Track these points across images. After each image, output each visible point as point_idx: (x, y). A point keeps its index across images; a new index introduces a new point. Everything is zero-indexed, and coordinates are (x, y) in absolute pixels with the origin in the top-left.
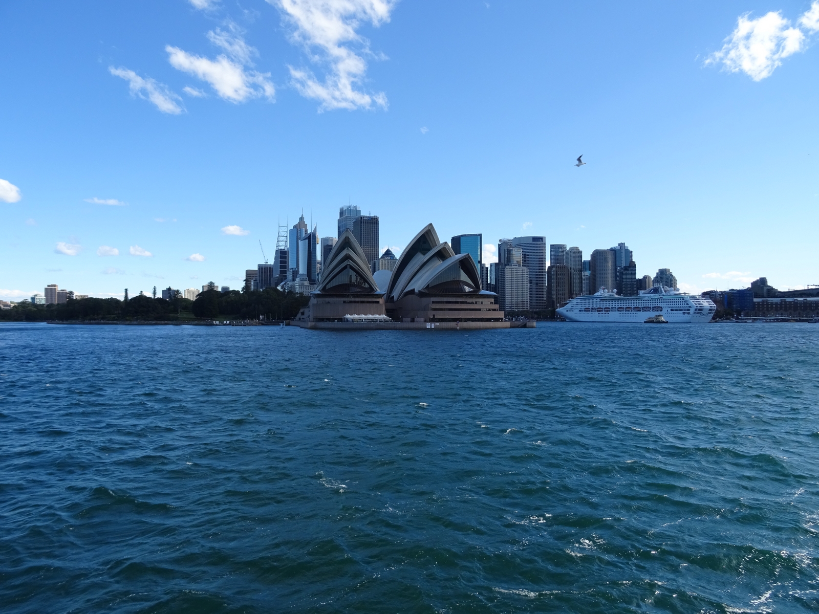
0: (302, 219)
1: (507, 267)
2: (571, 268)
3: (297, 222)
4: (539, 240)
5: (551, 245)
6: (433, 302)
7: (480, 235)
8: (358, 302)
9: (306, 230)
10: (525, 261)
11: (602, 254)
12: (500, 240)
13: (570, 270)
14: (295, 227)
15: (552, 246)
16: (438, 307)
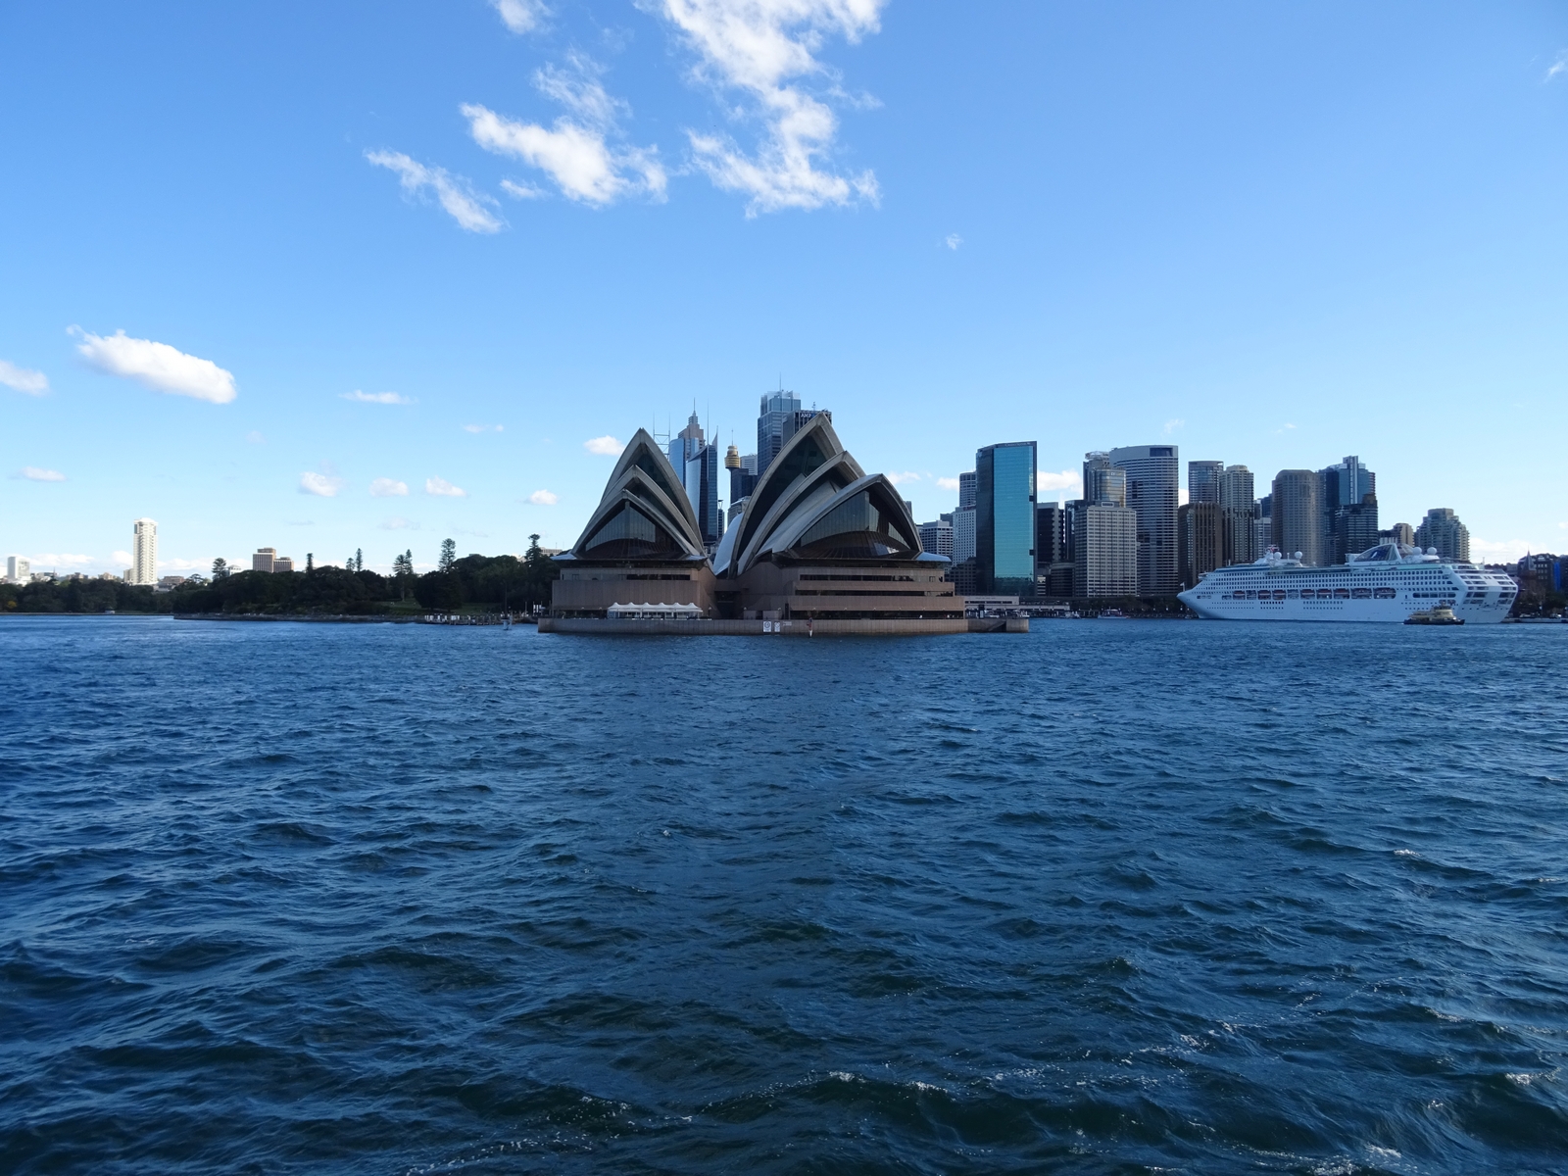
0: (693, 419)
1: (1092, 507)
2: (1229, 510)
3: (684, 425)
4: (1163, 455)
5: (1191, 464)
6: (804, 578)
7: (1034, 444)
8: (643, 577)
9: (702, 442)
10: (1135, 496)
11: (1296, 479)
12: (1088, 455)
13: (1227, 514)
14: (681, 435)
15: (1193, 465)
16: (811, 588)
